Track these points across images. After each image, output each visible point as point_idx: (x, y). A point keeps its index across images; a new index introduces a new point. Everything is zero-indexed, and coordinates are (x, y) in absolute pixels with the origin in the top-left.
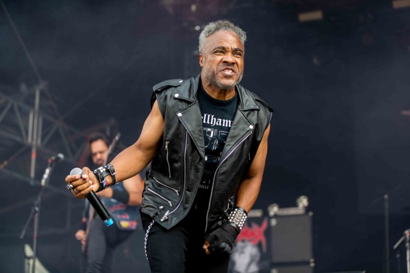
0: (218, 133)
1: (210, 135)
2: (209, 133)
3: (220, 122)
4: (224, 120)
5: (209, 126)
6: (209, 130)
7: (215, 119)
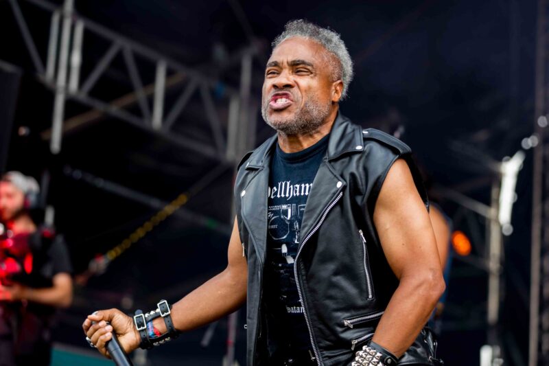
0: (297, 209)
1: (287, 216)
2: (285, 213)
3: (298, 190)
4: (303, 185)
5: (284, 201)
6: (284, 207)
7: (292, 186)
